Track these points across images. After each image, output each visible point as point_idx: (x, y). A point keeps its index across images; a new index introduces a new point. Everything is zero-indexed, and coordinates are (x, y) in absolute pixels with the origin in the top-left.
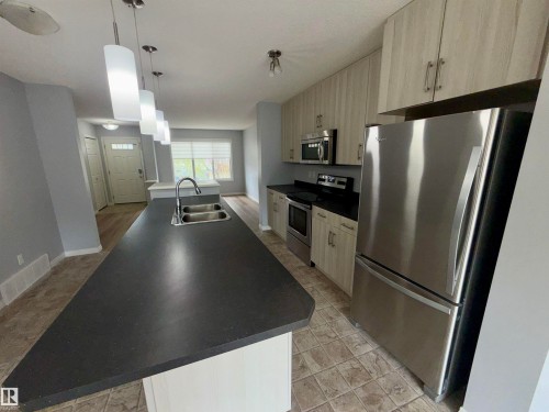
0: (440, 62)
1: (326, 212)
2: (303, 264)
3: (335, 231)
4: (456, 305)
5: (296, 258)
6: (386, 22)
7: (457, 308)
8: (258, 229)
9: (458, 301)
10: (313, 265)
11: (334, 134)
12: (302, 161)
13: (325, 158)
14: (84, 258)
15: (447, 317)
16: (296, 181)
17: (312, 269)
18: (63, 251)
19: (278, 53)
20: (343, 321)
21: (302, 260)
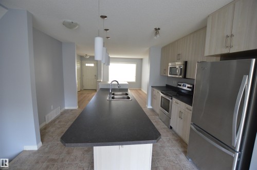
0: (232, 35)
1: (179, 101)
2: (166, 127)
3: (182, 111)
4: (237, 152)
5: (163, 124)
6: (209, 16)
7: (238, 154)
8: (146, 107)
9: (238, 150)
10: (171, 128)
11: (186, 63)
12: (169, 75)
13: (181, 75)
14: (72, 110)
15: (233, 159)
16: (167, 85)
17: (171, 130)
18: (64, 106)
19: (159, 29)
20: (183, 157)
21: (166, 125)
